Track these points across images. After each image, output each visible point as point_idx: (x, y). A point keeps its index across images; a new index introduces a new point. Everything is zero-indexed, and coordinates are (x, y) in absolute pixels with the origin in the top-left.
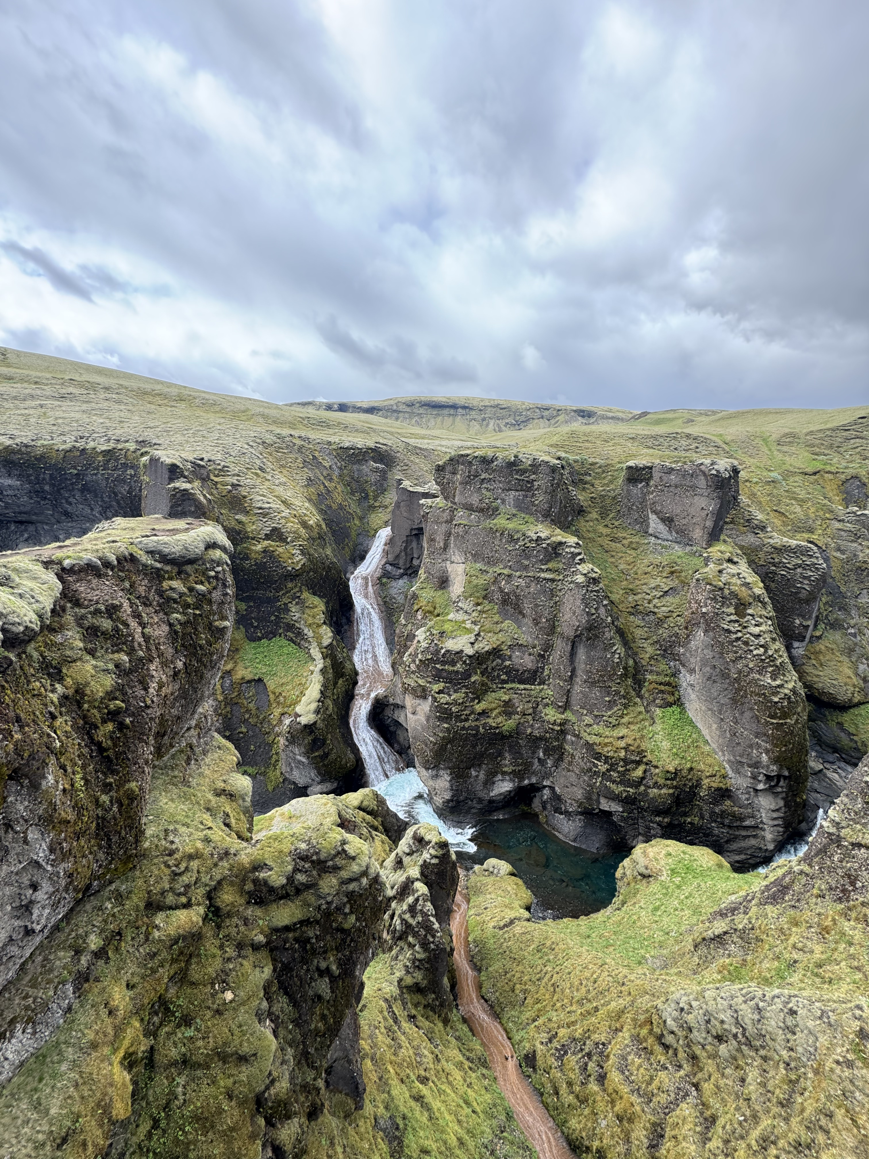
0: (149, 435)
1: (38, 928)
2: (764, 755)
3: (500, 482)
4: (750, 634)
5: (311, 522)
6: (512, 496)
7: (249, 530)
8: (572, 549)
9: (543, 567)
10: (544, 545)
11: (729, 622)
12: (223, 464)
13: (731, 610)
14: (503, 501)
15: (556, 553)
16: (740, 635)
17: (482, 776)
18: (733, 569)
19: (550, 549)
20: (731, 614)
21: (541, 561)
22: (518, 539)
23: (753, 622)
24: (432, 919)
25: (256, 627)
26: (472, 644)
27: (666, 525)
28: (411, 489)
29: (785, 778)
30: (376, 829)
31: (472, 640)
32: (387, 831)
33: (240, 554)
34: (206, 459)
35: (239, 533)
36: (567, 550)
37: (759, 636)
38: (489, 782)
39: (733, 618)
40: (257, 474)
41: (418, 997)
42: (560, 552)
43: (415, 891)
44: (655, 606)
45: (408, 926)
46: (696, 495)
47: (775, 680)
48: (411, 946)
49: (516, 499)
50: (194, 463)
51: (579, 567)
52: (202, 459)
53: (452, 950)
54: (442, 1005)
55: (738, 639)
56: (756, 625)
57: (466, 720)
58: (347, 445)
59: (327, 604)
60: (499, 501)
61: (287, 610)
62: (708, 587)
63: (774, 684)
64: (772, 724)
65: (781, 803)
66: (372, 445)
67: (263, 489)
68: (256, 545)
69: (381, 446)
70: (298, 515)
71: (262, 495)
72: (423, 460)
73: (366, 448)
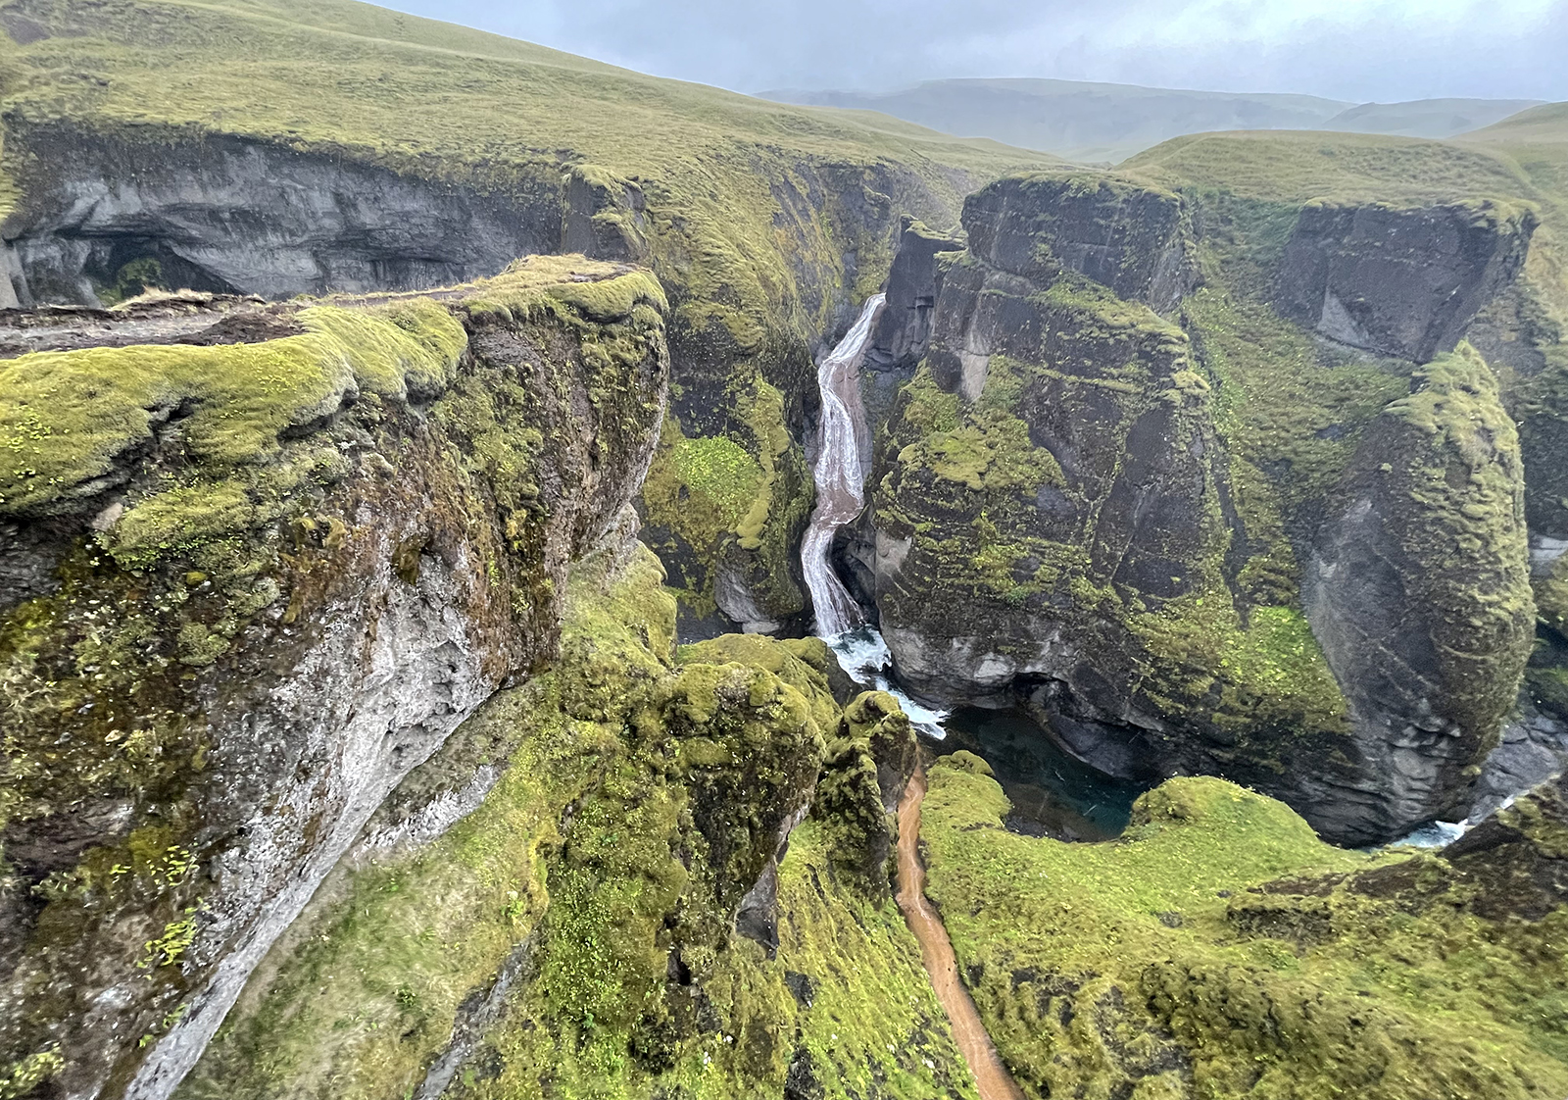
0: (572, 141)
1: (459, 709)
2: (1424, 700)
3: (1068, 228)
4: (1463, 514)
5: (774, 279)
6: (1083, 253)
7: (691, 285)
8: (1171, 347)
9: (1115, 372)
10: (1124, 337)
11: (1429, 490)
12: (663, 186)
13: (1439, 472)
15: (1142, 350)
16: (1443, 513)
17: (966, 650)
18: (1465, 403)
19: (1132, 344)
20: (1438, 478)
21: (1113, 361)
22: (1082, 324)
24: (878, 800)
25: (693, 420)
26: (981, 474)
27: (1354, 317)
28: (924, 235)
29: (1452, 738)
30: (821, 686)
31: (982, 469)
32: (834, 690)
33: (679, 318)
34: (641, 179)
35: (679, 288)
36: (1162, 347)
37: (1482, 520)
38: (975, 658)
39: (1441, 485)
40: (706, 205)
41: (848, 874)
42: (1149, 349)
43: (859, 765)
44: (1294, 451)
45: (846, 799)
47: (1484, 592)
48: (847, 821)
49: (1090, 258)
50: (626, 185)
51: (1175, 376)
52: (636, 179)
53: (897, 838)
54: (876, 889)
55: (1435, 520)
56: (1481, 502)
57: (958, 576)
58: (835, 160)
59: (786, 396)
60: (1061, 259)
61: (733, 401)
63: (1481, 599)
65: (1432, 771)
66: (873, 163)
67: (713, 227)
68: (700, 307)
69: (887, 163)
70: (757, 268)
71: (711, 235)
72: (947, 188)
73: (864, 167)
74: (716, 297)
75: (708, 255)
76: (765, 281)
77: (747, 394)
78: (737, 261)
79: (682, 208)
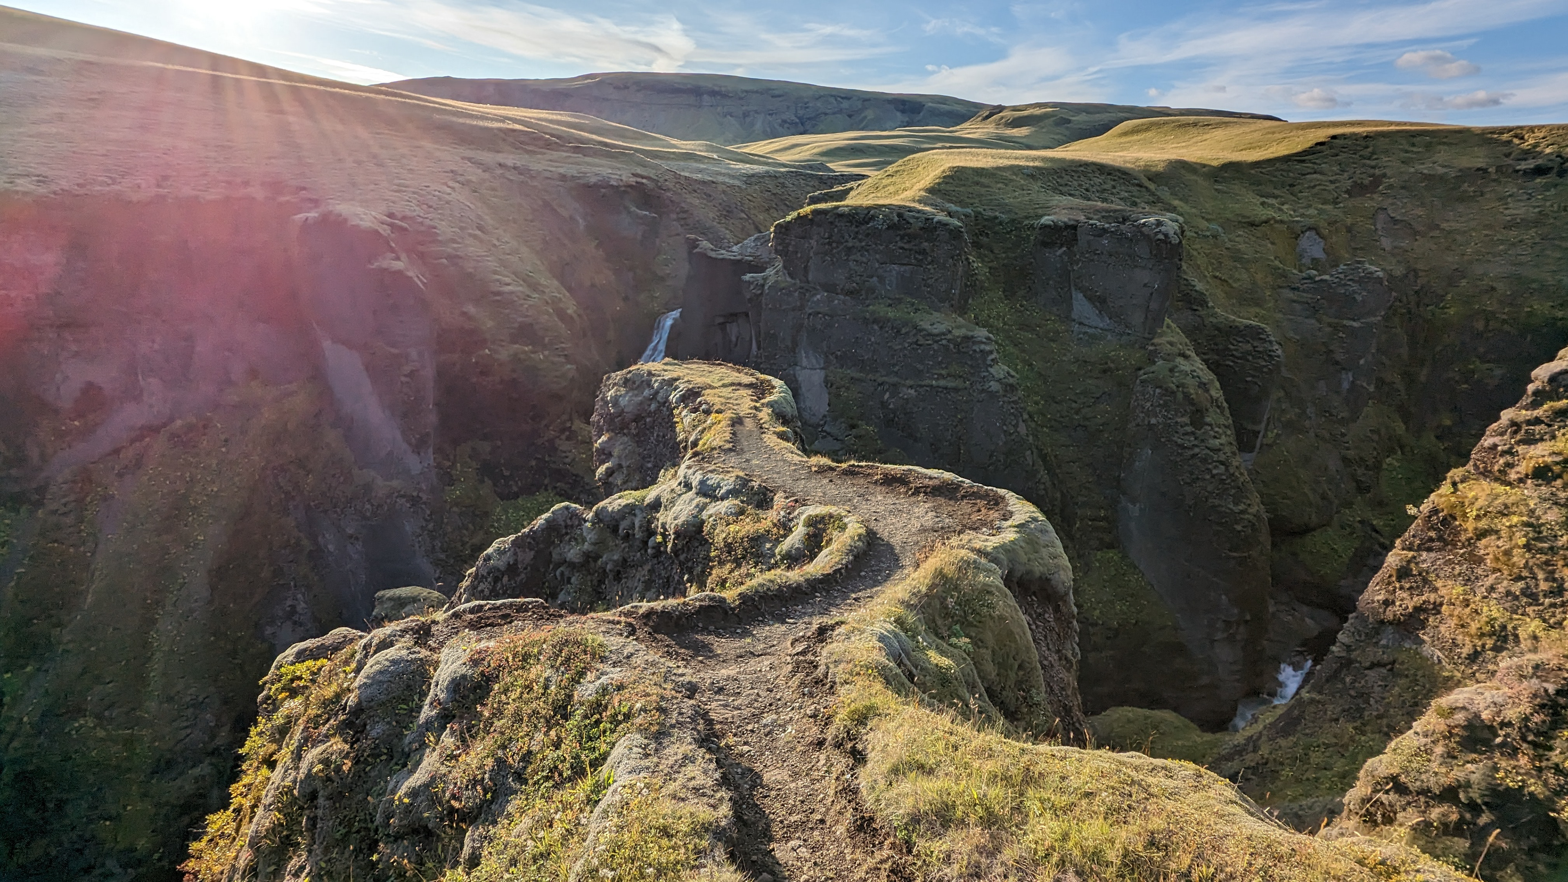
2: (1223, 597)
3: (876, 252)
4: (1208, 448)
5: (569, 312)
7: (484, 327)
8: (982, 347)
9: (944, 372)
10: (944, 342)
11: (1184, 434)
12: (426, 222)
13: (1186, 420)
14: (881, 279)
15: (959, 352)
16: (1197, 450)
18: (1184, 365)
20: (1186, 425)
21: (940, 363)
22: (907, 333)
23: (1212, 433)
27: (1096, 307)
28: (713, 254)
37: (1219, 450)
39: (1189, 429)
44: (1086, 419)
46: (1136, 266)
47: (1236, 504)
51: (991, 370)
55: (1194, 456)
56: (1215, 437)
60: (875, 279)
62: (1158, 391)
63: (1236, 509)
64: (1234, 558)
65: (1240, 653)
67: (492, 262)
68: (499, 352)
69: (644, 181)
70: (550, 301)
71: (495, 272)
72: (705, 202)
73: (625, 186)
74: (514, 338)
78: (528, 296)
79: (455, 245)
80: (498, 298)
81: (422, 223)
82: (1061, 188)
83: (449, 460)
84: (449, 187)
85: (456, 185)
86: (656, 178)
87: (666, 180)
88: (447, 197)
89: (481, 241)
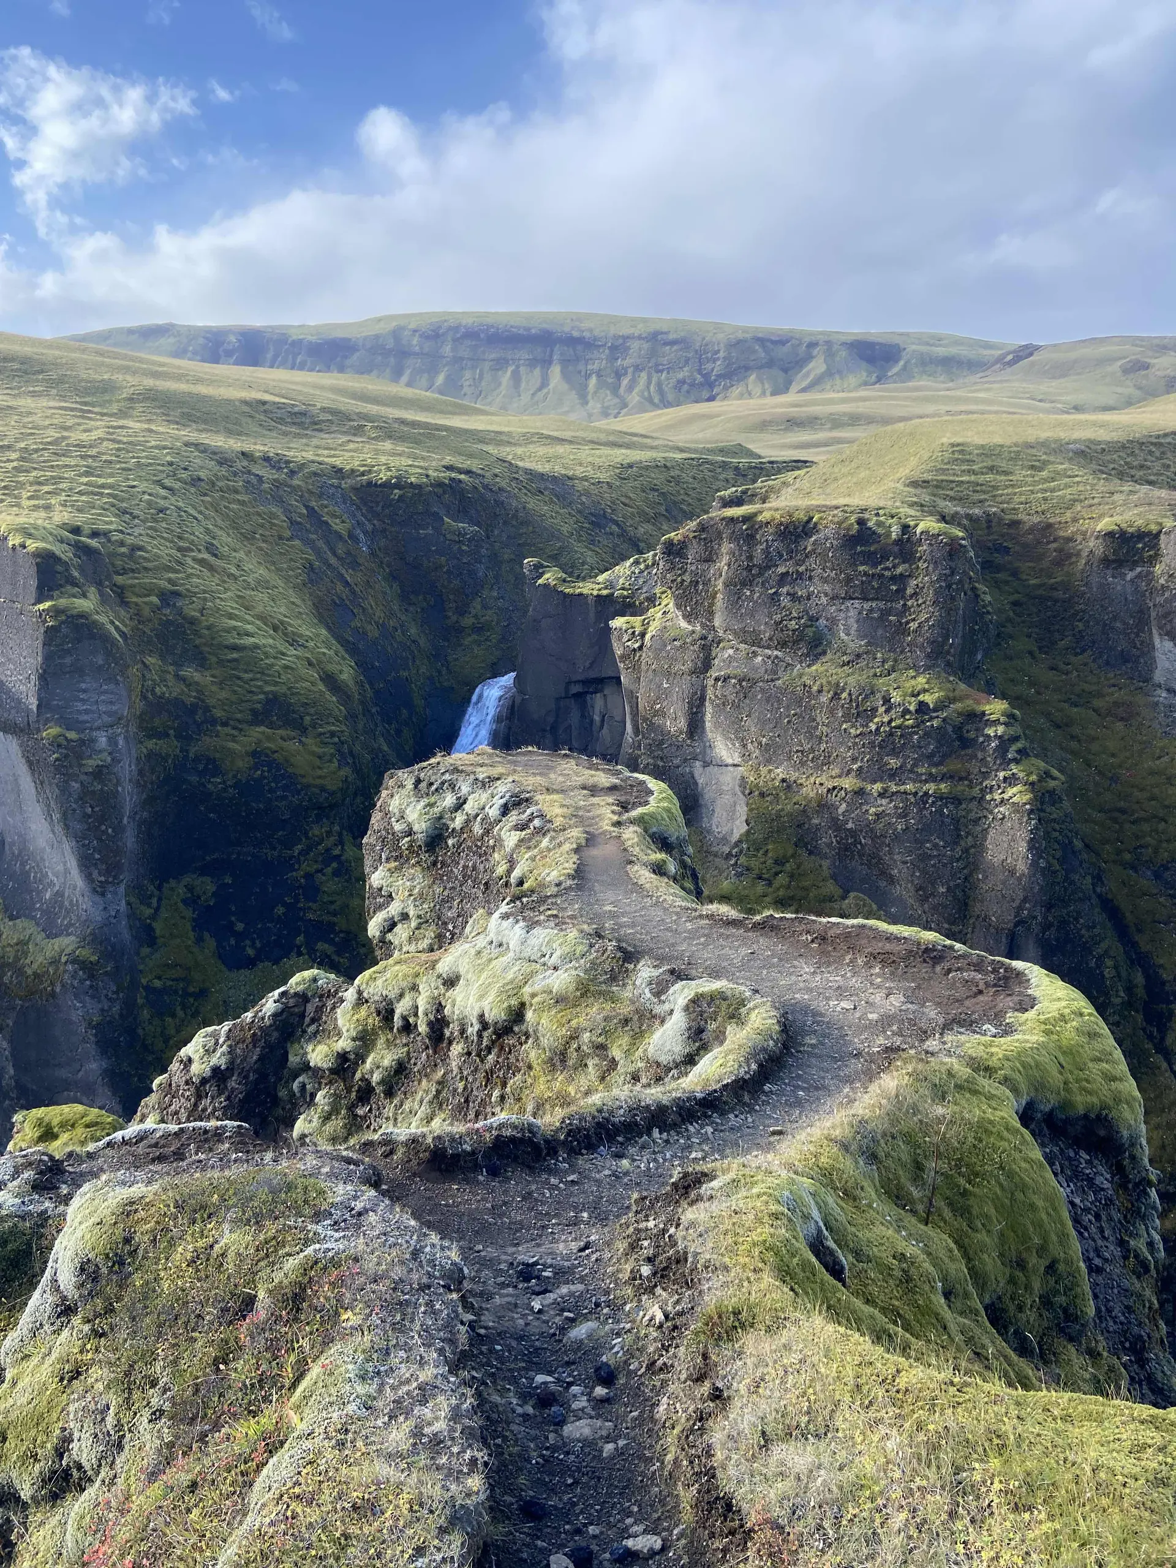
3: (825, 580)
6: (852, 613)
8: (1001, 729)
9: (934, 770)
10: (934, 722)
12: (128, 540)
14: (832, 623)
15: (961, 738)
19: (950, 729)
21: (930, 756)
22: (874, 709)
28: (566, 588)
34: (88, 529)
42: (972, 735)
49: (865, 620)
50: (76, 544)
51: (1016, 768)
60: (822, 623)
66: (442, 477)
67: (227, 601)
68: (234, 739)
69: (462, 477)
70: (315, 661)
71: (231, 616)
72: (557, 508)
73: (432, 485)
74: (258, 717)
75: (235, 648)
76: (330, 680)
77: (336, 873)
78: (283, 654)
79: (171, 575)
80: (235, 655)
81: (122, 544)
82: (1133, 472)
83: (149, 906)
84: (164, 488)
85: (177, 485)
86: (480, 472)
87: (496, 476)
88: (162, 502)
89: (211, 568)
